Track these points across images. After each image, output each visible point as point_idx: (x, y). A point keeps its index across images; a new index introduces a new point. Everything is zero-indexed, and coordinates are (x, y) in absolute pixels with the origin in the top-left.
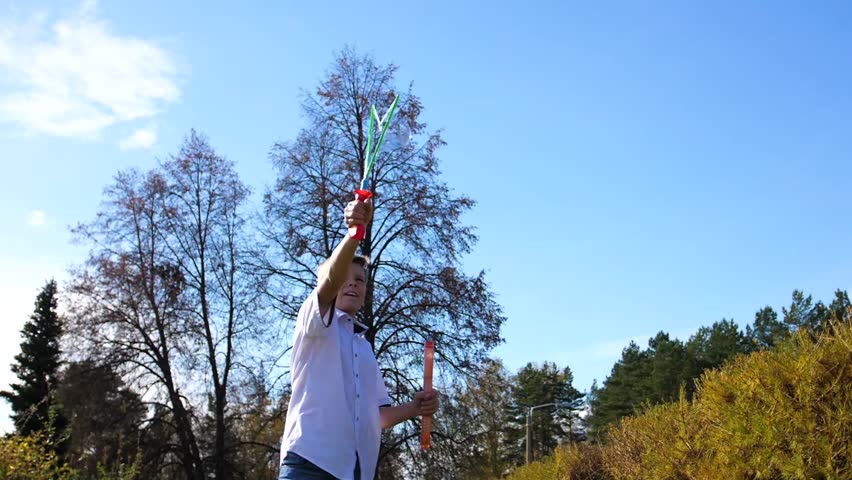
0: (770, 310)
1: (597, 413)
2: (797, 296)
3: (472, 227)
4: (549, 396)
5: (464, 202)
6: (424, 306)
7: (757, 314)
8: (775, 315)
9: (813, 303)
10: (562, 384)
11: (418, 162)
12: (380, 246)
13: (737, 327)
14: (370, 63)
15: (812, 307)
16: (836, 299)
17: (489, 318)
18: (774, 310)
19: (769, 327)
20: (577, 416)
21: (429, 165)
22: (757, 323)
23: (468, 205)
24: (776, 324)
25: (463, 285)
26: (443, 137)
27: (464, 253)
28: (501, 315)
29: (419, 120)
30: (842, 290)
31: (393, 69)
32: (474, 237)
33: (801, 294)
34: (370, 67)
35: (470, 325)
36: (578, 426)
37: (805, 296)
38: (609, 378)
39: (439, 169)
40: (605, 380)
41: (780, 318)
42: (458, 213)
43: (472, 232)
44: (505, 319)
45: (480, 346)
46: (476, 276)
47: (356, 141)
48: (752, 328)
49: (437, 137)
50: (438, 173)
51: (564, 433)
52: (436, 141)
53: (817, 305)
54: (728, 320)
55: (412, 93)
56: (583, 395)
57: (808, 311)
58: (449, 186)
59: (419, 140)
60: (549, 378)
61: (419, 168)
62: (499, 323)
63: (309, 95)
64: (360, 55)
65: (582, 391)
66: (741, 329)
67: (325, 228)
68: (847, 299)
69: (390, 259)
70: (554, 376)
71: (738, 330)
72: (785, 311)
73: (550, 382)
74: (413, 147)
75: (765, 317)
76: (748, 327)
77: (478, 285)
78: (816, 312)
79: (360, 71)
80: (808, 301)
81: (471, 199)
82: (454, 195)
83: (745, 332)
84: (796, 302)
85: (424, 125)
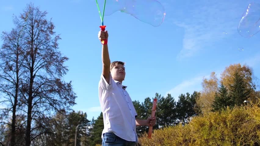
0: (149, 98)
1: (95, 128)
2: (157, 95)
3: (67, 67)
4: (79, 121)
5: (65, 58)
6: (51, 91)
7: (145, 99)
8: (150, 100)
9: (161, 97)
10: (84, 118)
11: (51, 44)
12: (36, 70)
13: (139, 103)
14: (38, 9)
15: (161, 98)
16: (168, 96)
17: (72, 96)
18: (150, 98)
19: (148, 103)
20: (88, 128)
21: (55, 45)
22: (145, 102)
23: (66, 59)
24: (150, 102)
25: (63, 85)
26: (60, 37)
27: (64, 74)
28: (76, 96)
29: (53, 30)
30: (169, 94)
31: (45, 13)
32: (68, 70)
33: (158, 94)
34: (38, 11)
35: (65, 98)
36: (87, 131)
37: (159, 95)
38: (99, 117)
39: (58, 47)
40: (98, 117)
41: (152, 101)
42: (63, 61)
43: (67, 68)
44: (77, 97)
45: (68, 105)
46: (69, 82)
47: (31, 34)
48: (144, 103)
49: (58, 37)
50: (58, 48)
51: (84, 133)
52: (58, 38)
53: (162, 97)
54: (137, 101)
55: (51, 21)
56: (90, 121)
57: (159, 99)
58: (61, 53)
59: (53, 37)
60: (80, 116)
61: (51, 46)
62: (74, 98)
63: (16, 17)
64: (35, 6)
65: (89, 120)
66: (141, 103)
67: (17, 62)
68: (171, 96)
69: (39, 75)
70: (82, 115)
71: (140, 104)
72: (153, 99)
73: (80, 117)
74: (50, 39)
75: (148, 100)
76: (142, 103)
77: (69, 85)
78: (162, 100)
79: (35, 12)
80: (160, 96)
81: (67, 57)
82: (63, 56)
83: (141, 104)
84: (156, 96)
85: (55, 32)
